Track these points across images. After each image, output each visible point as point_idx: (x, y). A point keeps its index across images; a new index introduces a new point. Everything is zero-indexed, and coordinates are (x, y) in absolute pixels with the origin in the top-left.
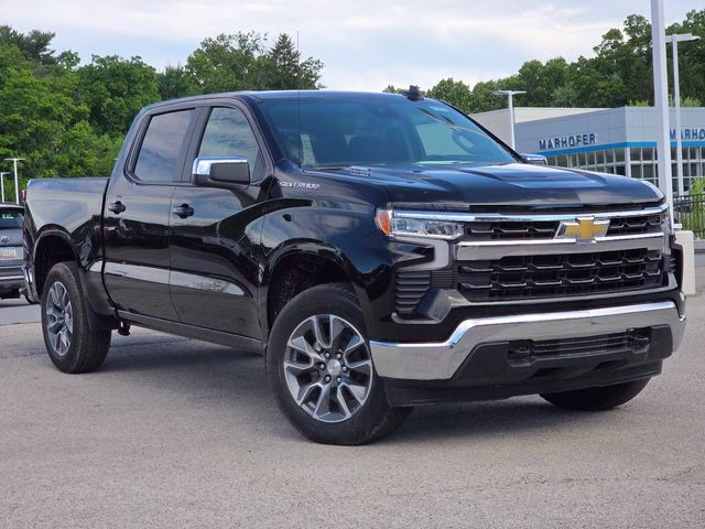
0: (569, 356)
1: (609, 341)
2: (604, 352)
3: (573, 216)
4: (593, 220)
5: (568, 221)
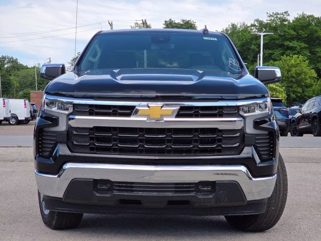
0: (140, 193)
1: (176, 188)
2: (170, 194)
3: (145, 103)
4: (162, 107)
5: (139, 106)
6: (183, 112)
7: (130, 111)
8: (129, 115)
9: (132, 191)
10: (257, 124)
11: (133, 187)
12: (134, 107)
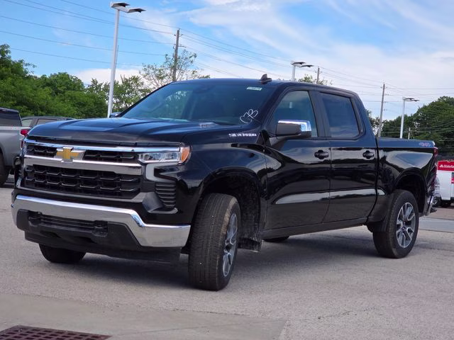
4: (72, 150)
5: (59, 148)
6: (88, 155)
7: (52, 152)
8: (52, 156)
9: (51, 224)
10: (157, 172)
11: (51, 220)
12: (56, 148)
